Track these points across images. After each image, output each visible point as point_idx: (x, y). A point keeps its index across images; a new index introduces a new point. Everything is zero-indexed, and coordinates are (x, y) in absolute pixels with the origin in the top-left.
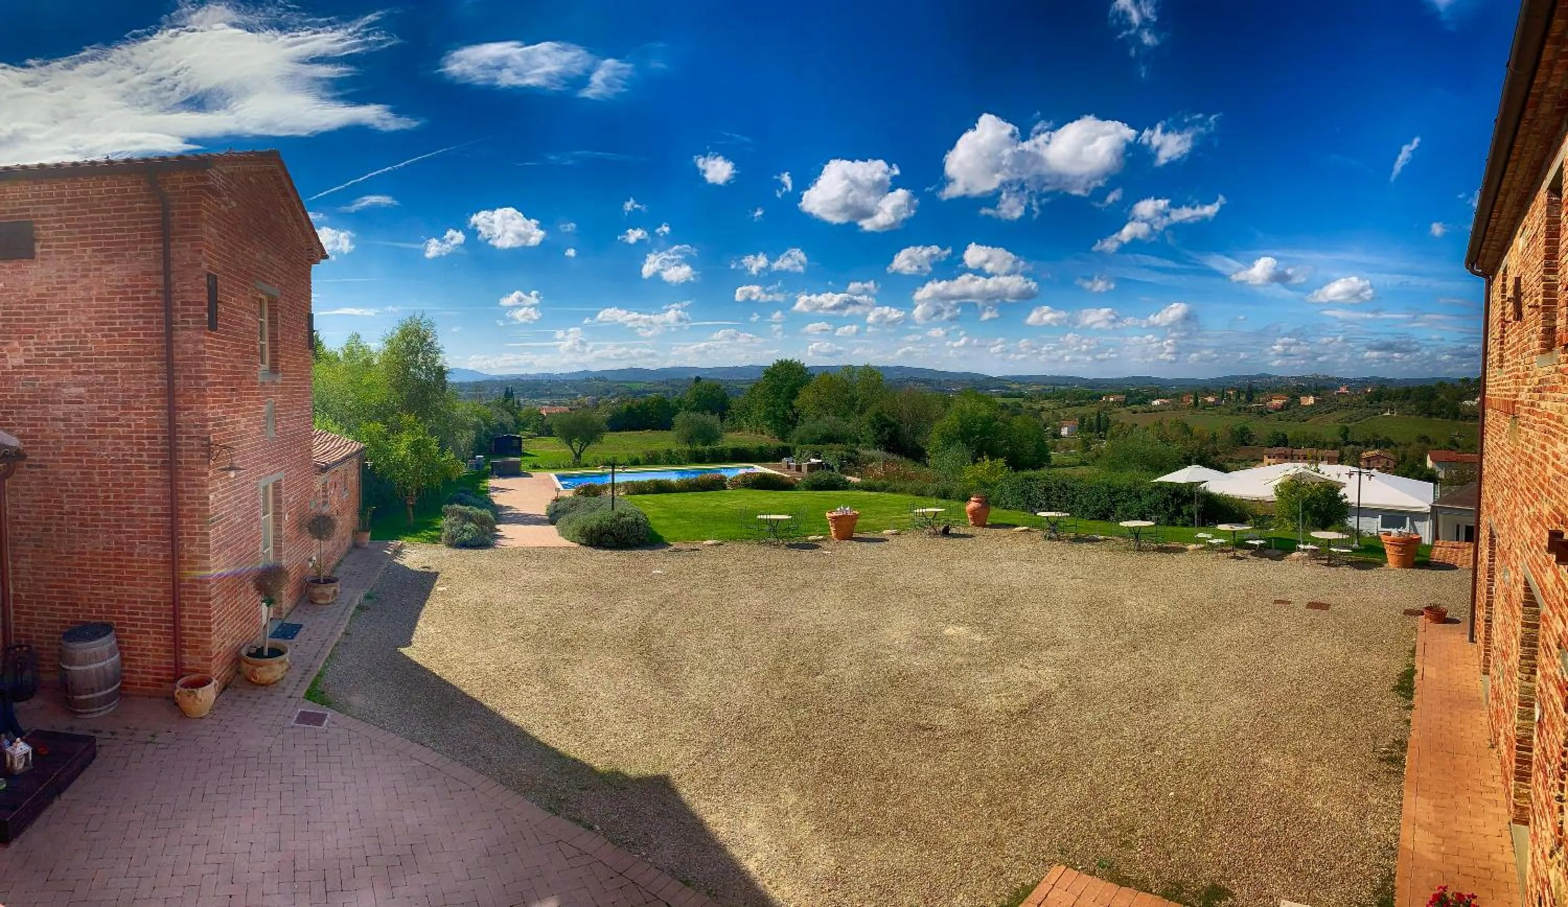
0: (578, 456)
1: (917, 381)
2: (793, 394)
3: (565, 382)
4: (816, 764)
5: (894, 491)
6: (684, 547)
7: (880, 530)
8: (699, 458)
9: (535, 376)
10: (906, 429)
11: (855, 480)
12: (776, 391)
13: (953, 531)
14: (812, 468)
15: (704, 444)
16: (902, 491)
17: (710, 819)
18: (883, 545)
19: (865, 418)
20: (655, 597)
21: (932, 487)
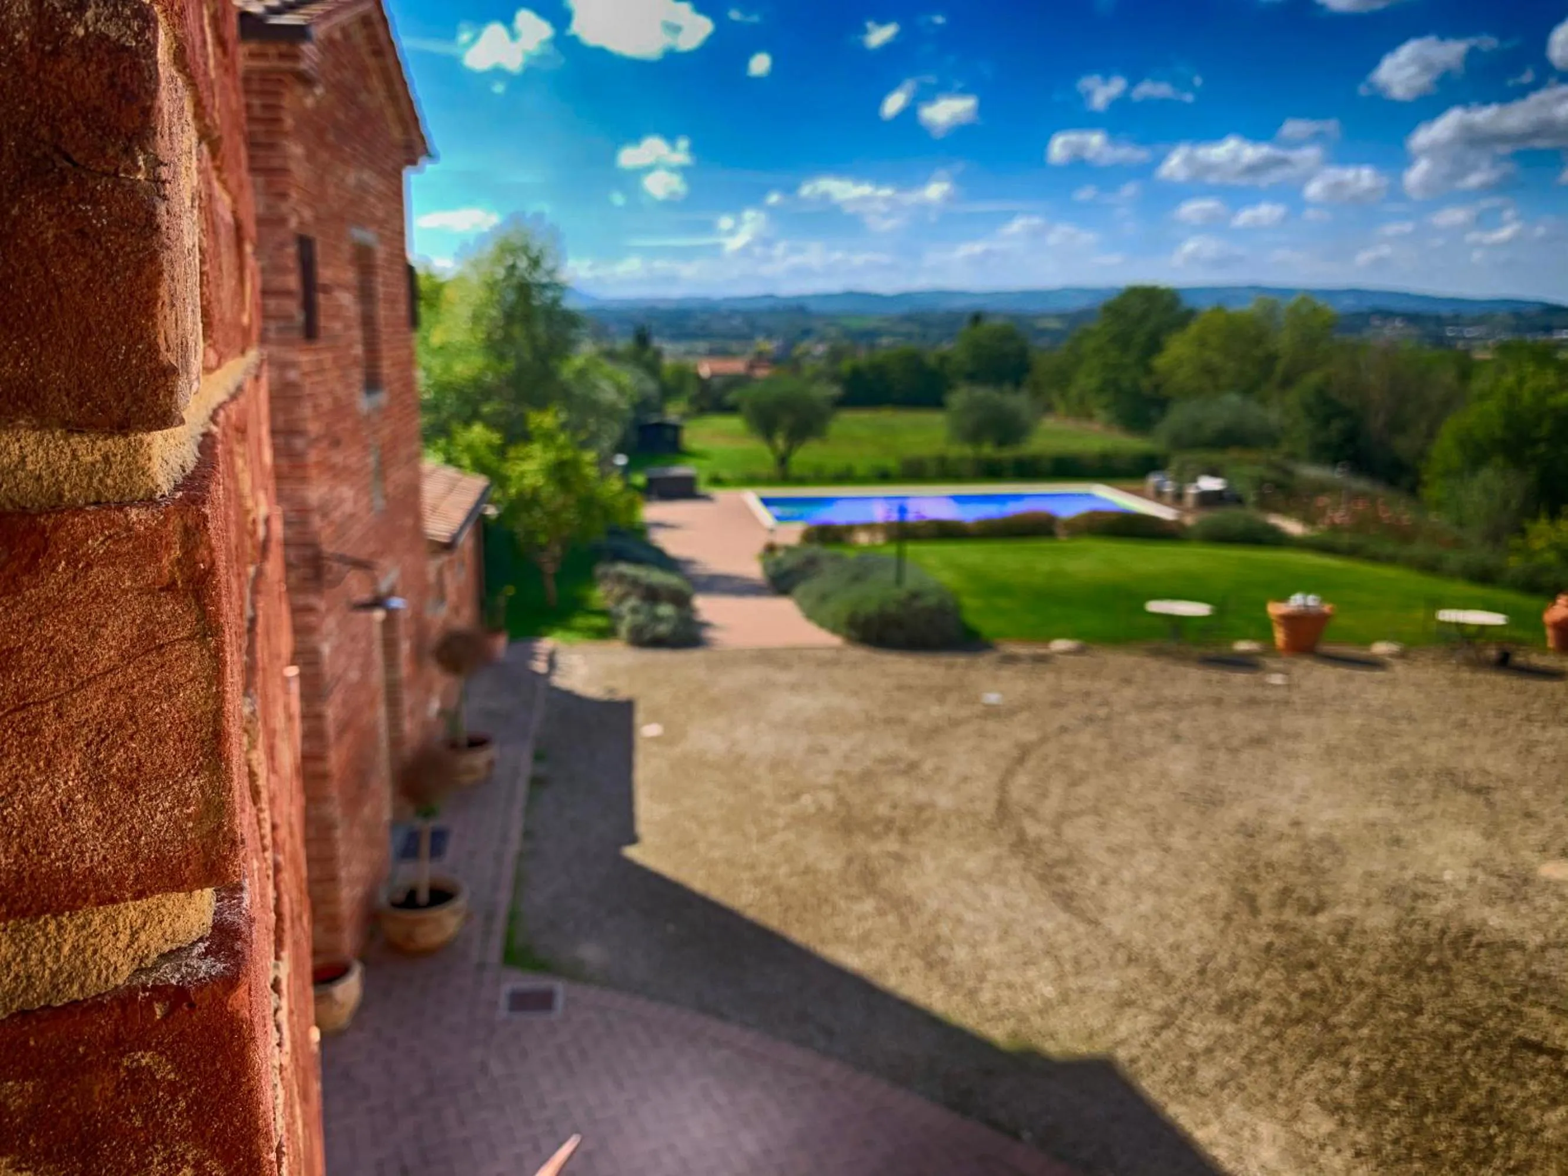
0: (783, 461)
1: (1387, 315)
2: (1154, 346)
3: (733, 313)
4: (1354, 1073)
5: (1375, 558)
6: (1022, 650)
7: (1368, 642)
8: (992, 472)
9: (679, 301)
10: (1376, 423)
11: (1293, 527)
12: (1122, 341)
13: (1519, 659)
14: (1207, 499)
15: (1001, 443)
16: (1390, 560)
17: (1200, 1135)
18: (1379, 674)
19: (1292, 397)
20: (1004, 745)
21: (1454, 559)
